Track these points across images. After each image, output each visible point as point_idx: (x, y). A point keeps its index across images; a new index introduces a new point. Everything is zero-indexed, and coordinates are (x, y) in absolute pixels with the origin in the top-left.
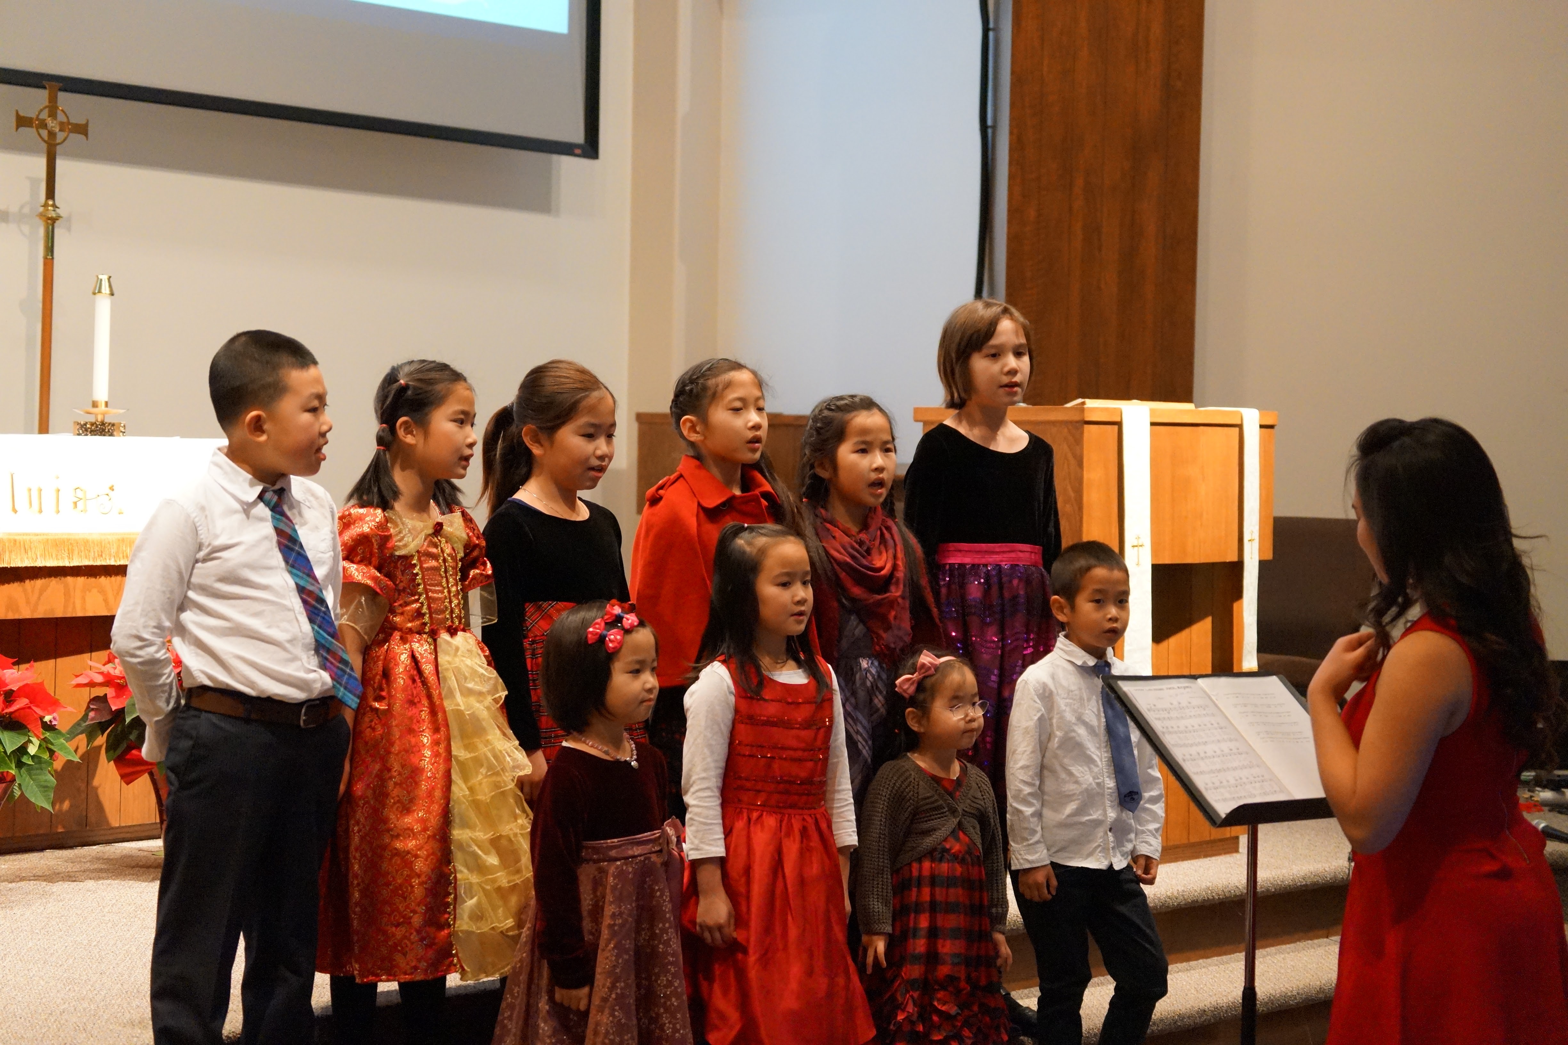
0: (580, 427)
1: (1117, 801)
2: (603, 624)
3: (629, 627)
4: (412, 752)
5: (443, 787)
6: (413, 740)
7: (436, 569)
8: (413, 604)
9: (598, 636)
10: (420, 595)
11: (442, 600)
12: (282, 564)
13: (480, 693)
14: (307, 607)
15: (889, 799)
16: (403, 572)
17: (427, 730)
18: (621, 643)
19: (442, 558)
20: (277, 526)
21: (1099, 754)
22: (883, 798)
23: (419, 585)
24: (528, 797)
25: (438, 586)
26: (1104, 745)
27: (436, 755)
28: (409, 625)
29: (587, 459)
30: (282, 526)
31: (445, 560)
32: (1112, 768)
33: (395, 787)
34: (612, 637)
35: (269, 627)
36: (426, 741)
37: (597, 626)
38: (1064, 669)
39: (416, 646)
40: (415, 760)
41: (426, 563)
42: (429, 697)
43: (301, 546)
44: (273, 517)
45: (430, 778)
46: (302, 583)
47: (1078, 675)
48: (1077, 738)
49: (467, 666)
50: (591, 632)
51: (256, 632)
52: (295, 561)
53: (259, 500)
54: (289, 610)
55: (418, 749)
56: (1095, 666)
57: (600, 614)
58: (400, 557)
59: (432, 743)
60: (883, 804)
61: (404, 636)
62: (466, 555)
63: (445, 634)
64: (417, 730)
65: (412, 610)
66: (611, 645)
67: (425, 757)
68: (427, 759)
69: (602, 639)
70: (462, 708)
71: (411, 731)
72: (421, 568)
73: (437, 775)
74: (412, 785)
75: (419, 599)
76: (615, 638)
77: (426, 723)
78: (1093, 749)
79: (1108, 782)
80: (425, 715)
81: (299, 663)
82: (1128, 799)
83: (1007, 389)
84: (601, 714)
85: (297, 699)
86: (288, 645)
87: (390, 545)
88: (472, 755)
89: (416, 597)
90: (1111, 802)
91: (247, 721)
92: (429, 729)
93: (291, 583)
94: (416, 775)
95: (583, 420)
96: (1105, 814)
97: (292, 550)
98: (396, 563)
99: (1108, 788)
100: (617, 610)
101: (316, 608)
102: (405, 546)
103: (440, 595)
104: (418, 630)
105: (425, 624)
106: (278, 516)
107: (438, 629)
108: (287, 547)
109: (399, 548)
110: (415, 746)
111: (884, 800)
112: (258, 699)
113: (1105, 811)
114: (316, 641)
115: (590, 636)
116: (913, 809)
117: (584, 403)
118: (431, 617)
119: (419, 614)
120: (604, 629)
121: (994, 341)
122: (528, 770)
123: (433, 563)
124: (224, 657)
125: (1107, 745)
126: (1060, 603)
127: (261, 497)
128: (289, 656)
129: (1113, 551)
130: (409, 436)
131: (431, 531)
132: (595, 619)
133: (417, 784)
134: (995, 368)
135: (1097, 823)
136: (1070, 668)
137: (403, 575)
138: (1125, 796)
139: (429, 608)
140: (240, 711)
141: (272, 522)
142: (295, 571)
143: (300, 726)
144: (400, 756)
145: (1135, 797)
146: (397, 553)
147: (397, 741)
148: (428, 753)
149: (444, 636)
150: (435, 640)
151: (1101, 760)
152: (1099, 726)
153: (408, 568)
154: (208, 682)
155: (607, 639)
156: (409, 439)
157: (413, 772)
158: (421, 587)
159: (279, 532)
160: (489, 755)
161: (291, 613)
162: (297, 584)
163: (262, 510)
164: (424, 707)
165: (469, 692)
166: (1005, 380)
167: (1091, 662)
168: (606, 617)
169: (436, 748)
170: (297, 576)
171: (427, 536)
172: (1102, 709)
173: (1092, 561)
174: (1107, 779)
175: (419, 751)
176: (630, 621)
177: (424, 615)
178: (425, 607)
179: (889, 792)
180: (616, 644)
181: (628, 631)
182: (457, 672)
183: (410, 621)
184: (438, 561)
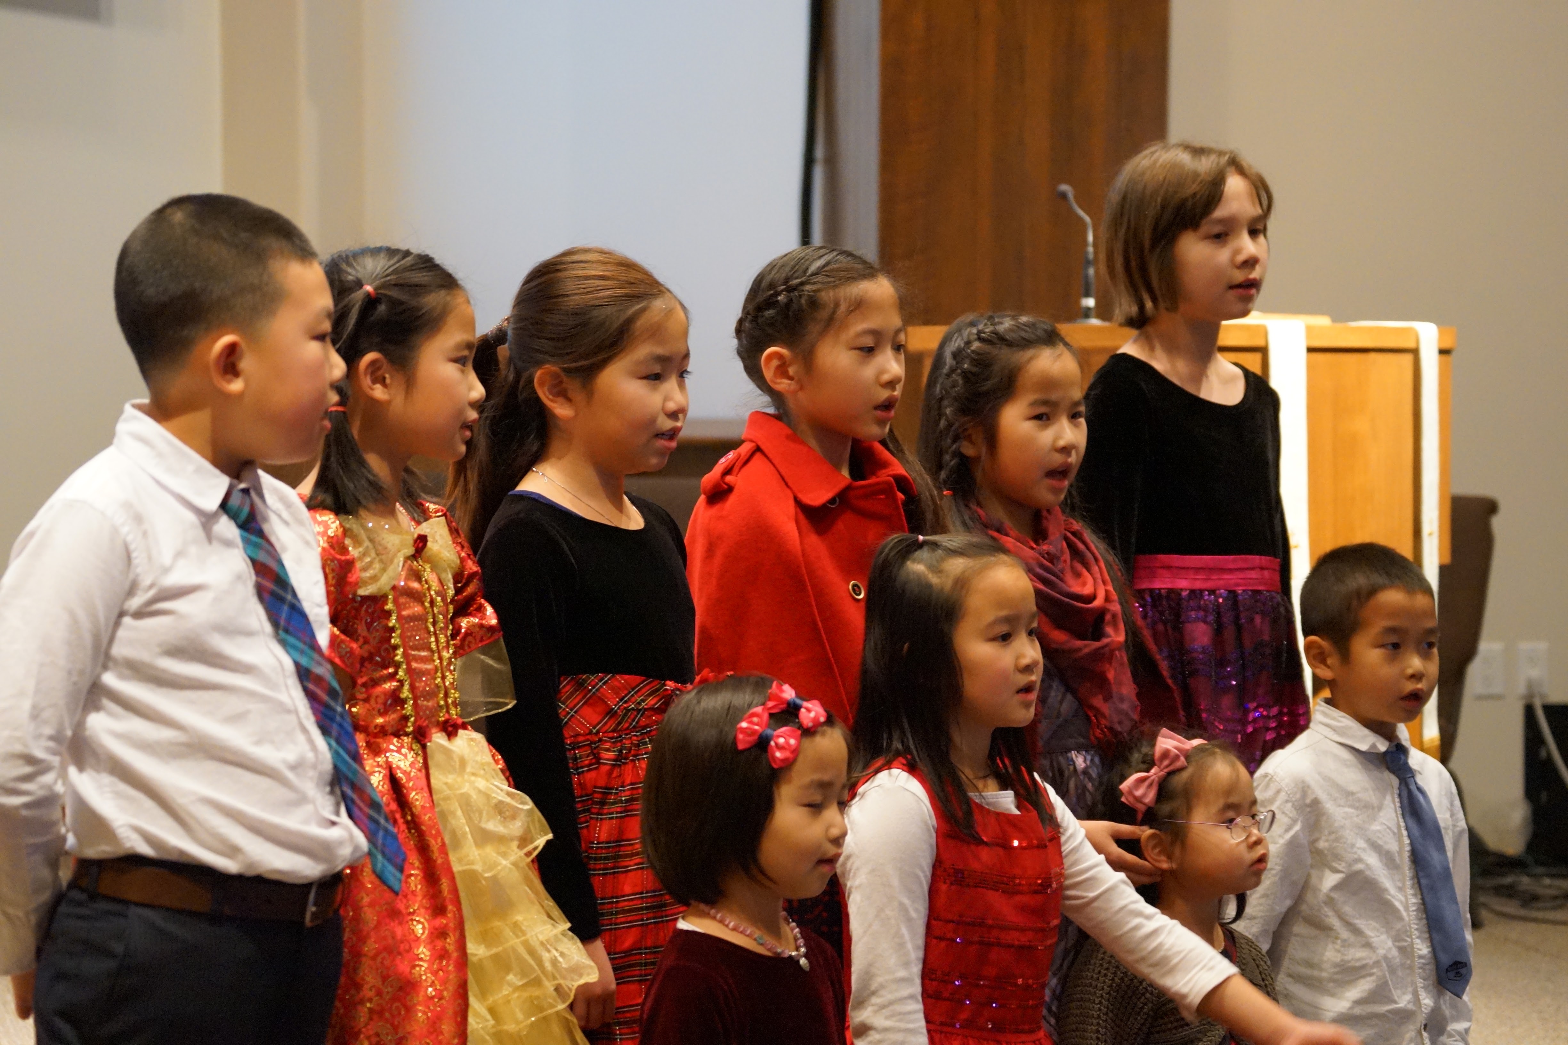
0: (639, 363)
1: (1433, 977)
2: (766, 716)
3: (810, 724)
4: (399, 953)
5: (455, 1014)
6: (399, 931)
7: (420, 618)
8: (385, 682)
9: (755, 737)
10: (397, 666)
11: (432, 674)
12: (268, 627)
13: (501, 840)
14: (316, 705)
15: (1109, 993)
16: (369, 626)
17: (422, 911)
18: (796, 751)
19: (429, 600)
20: (254, 556)
21: (1403, 899)
22: (1099, 993)
23: (395, 647)
24: (583, 1023)
25: (423, 649)
26: (1409, 883)
27: (441, 955)
28: (380, 720)
29: (653, 421)
30: (262, 557)
31: (432, 603)
32: (1425, 922)
33: (371, 1019)
34: (781, 740)
35: (258, 743)
36: (421, 931)
37: (755, 720)
38: (1336, 758)
39: (395, 758)
40: (403, 967)
41: (405, 608)
42: (423, 849)
43: (294, 594)
44: (246, 541)
45: (432, 998)
46: (304, 661)
47: (1360, 766)
48: (1368, 873)
49: (480, 791)
50: (743, 730)
51: (235, 752)
52: (288, 620)
53: (221, 512)
54: (289, 711)
55: (407, 947)
56: (1386, 753)
57: (758, 699)
58: (365, 598)
59: (431, 933)
60: (1100, 1003)
61: (373, 740)
62: (458, 591)
63: (439, 735)
64: (404, 911)
65: (385, 693)
66: (778, 754)
67: (421, 959)
68: (425, 965)
69: (762, 743)
70: (478, 867)
71: (394, 914)
72: (400, 618)
73: (445, 993)
74: (400, 1014)
75: (396, 673)
76: (787, 742)
77: (419, 898)
78: (1392, 891)
79: (1419, 946)
80: (415, 881)
81: (310, 808)
82: (1451, 975)
83: (1241, 291)
84: (751, 877)
85: (306, 877)
86: (290, 775)
87: (352, 578)
88: (494, 951)
89: (391, 670)
90: (1425, 980)
91: (214, 918)
92: (426, 908)
93: (288, 663)
94: (408, 994)
95: (642, 351)
96: (1417, 1000)
97: (282, 600)
98: (358, 610)
99: (1421, 957)
100: (789, 693)
101: (327, 706)
102: (375, 578)
103: (429, 667)
104: (395, 729)
105: (406, 718)
106: (254, 538)
107: (427, 726)
108: (273, 594)
109: (365, 583)
110: (402, 942)
111: (1102, 996)
112: (239, 878)
113: (1416, 994)
114: (335, 767)
115: (741, 736)
116: (1152, 1009)
117: (640, 323)
118: (415, 706)
119: (396, 700)
120: (768, 726)
121: (1220, 213)
122: (592, 976)
123: (417, 609)
124: (181, 801)
125: (1413, 884)
126: (1320, 647)
127: (224, 506)
128: (290, 795)
129: (1403, 559)
130: (378, 386)
131: (411, 551)
132: (750, 706)
133: (409, 1010)
134: (1223, 255)
135: (1405, 1016)
136: (1345, 754)
137: (368, 630)
138: (1447, 971)
139: (413, 688)
140: (202, 901)
141: (245, 549)
142: (291, 640)
143: (303, 923)
144: (379, 959)
145: (1463, 971)
146: (362, 592)
147: (372, 934)
148: (423, 951)
149: (438, 738)
150: (424, 747)
151: (1407, 908)
152: (1400, 852)
153: (379, 618)
154: (145, 849)
155: (772, 743)
156: (379, 392)
157: (400, 989)
158: (400, 651)
159: (259, 568)
160: (522, 951)
161: (293, 718)
162: (297, 665)
163: (226, 527)
164: (414, 869)
165: (484, 837)
166: (1239, 276)
167: (1382, 746)
168: (770, 704)
169: (439, 944)
170: (294, 647)
171: (407, 558)
172: (1403, 824)
173: (1377, 579)
174: (1418, 941)
175: (410, 950)
176: (812, 715)
177: (403, 702)
178: (406, 687)
179: (1109, 982)
180: (787, 754)
181: (808, 732)
182: (466, 803)
183: (381, 714)
184: (423, 604)
